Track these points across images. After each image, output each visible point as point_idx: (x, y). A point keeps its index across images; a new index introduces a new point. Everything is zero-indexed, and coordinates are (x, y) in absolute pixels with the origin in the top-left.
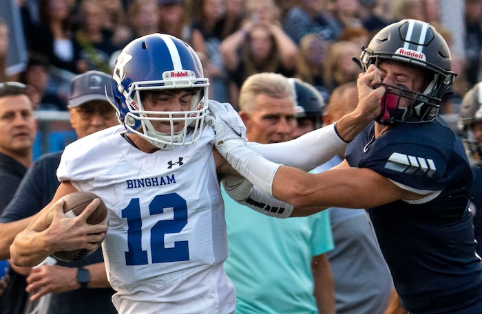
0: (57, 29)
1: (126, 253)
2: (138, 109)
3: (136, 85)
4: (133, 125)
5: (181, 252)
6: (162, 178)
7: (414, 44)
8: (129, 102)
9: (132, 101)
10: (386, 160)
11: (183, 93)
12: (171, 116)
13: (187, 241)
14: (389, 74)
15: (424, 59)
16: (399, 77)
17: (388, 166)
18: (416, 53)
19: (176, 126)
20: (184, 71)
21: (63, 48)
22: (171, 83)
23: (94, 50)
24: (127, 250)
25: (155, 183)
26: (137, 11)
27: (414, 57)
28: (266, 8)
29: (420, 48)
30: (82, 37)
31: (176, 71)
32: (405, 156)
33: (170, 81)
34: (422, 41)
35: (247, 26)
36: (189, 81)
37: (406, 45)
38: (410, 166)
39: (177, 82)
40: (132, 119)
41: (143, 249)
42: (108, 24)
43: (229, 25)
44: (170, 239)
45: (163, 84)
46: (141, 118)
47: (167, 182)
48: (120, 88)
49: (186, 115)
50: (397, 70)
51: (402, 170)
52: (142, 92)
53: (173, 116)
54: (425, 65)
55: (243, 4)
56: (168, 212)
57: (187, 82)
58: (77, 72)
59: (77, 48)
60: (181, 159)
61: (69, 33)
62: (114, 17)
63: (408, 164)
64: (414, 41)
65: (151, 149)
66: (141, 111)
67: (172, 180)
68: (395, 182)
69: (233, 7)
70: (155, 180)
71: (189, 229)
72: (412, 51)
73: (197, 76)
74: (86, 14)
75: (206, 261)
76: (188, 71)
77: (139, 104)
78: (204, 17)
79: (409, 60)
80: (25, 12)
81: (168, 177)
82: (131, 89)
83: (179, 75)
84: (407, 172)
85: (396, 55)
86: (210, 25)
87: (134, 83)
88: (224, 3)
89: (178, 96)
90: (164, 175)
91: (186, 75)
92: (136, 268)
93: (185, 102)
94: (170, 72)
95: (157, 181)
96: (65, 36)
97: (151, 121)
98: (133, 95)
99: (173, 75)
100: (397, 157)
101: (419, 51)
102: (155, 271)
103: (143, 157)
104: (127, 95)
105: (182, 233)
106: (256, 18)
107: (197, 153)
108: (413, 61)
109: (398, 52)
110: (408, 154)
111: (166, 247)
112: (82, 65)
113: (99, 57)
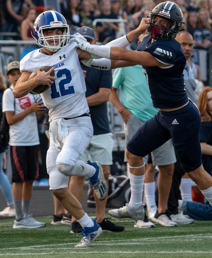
0: (73, 11)
1: (51, 94)
2: (42, 37)
3: (41, 28)
4: (41, 43)
5: (71, 90)
6: (59, 64)
7: (166, 10)
8: (39, 35)
9: (40, 34)
10: (155, 50)
11: (57, 30)
12: (54, 37)
13: (73, 86)
14: (158, 20)
15: (169, 16)
16: (162, 22)
17: (155, 52)
18: (167, 13)
19: (56, 43)
20: (58, 22)
21: (76, 18)
22: (53, 26)
23: (87, 19)
24: (52, 93)
25: (57, 67)
26: (103, 4)
27: (166, 15)
28: (150, 3)
29: (169, 12)
30: (83, 14)
31: (55, 22)
32: (162, 50)
33: (53, 25)
34: (170, 9)
35: (143, 10)
36: (60, 25)
37: (164, 10)
38: (163, 53)
39: (55, 25)
40: (40, 41)
41: (57, 91)
42: (92, 9)
43: (137, 9)
44: (66, 86)
45: (50, 26)
46: (43, 40)
47: (61, 65)
48: (36, 30)
49: (59, 37)
50: (161, 19)
51: (160, 54)
52: (43, 30)
53: (55, 37)
54: (170, 18)
55: (142, 2)
56: (64, 76)
57: (59, 25)
58: (80, 26)
59: (81, 18)
60: (64, 55)
61: (78, 12)
62: (95, 7)
63: (162, 52)
64: (167, 9)
65: (52, 53)
66: (43, 37)
67: (63, 64)
68: (157, 59)
69: (138, 3)
70: (57, 65)
71: (72, 82)
72: (165, 13)
73: (63, 23)
74: (84, 5)
75: (81, 92)
76: (60, 22)
77: (43, 35)
78: (127, 6)
79: (163, 16)
80: (62, 5)
81: (61, 63)
82: (39, 30)
83: (56, 23)
84: (161, 55)
85: (160, 14)
86: (129, 9)
87: (40, 27)
88: (135, 1)
89: (55, 31)
90: (60, 63)
91: (59, 23)
92: (56, 99)
93: (58, 33)
94: (53, 22)
95: (57, 66)
96: (76, 14)
97: (47, 40)
98: (40, 32)
99: (54, 23)
100: (159, 49)
101: (168, 13)
102: (63, 99)
103: (50, 57)
104: (38, 32)
105: (70, 83)
106: (146, 7)
107: (70, 52)
108: (165, 16)
109: (160, 13)
110: (163, 49)
111: (65, 89)
112: (82, 24)
113: (89, 21)
